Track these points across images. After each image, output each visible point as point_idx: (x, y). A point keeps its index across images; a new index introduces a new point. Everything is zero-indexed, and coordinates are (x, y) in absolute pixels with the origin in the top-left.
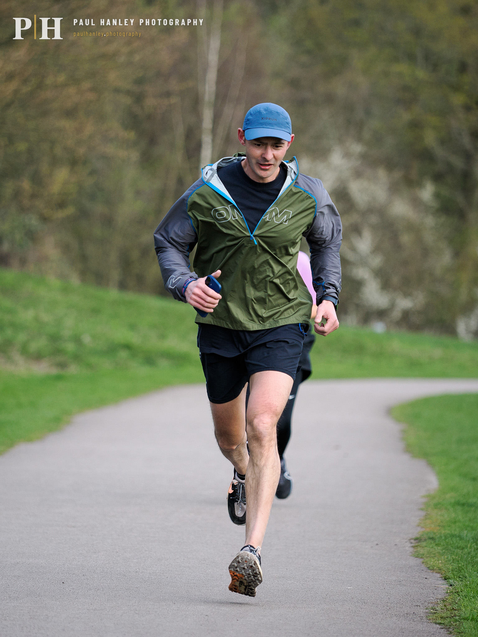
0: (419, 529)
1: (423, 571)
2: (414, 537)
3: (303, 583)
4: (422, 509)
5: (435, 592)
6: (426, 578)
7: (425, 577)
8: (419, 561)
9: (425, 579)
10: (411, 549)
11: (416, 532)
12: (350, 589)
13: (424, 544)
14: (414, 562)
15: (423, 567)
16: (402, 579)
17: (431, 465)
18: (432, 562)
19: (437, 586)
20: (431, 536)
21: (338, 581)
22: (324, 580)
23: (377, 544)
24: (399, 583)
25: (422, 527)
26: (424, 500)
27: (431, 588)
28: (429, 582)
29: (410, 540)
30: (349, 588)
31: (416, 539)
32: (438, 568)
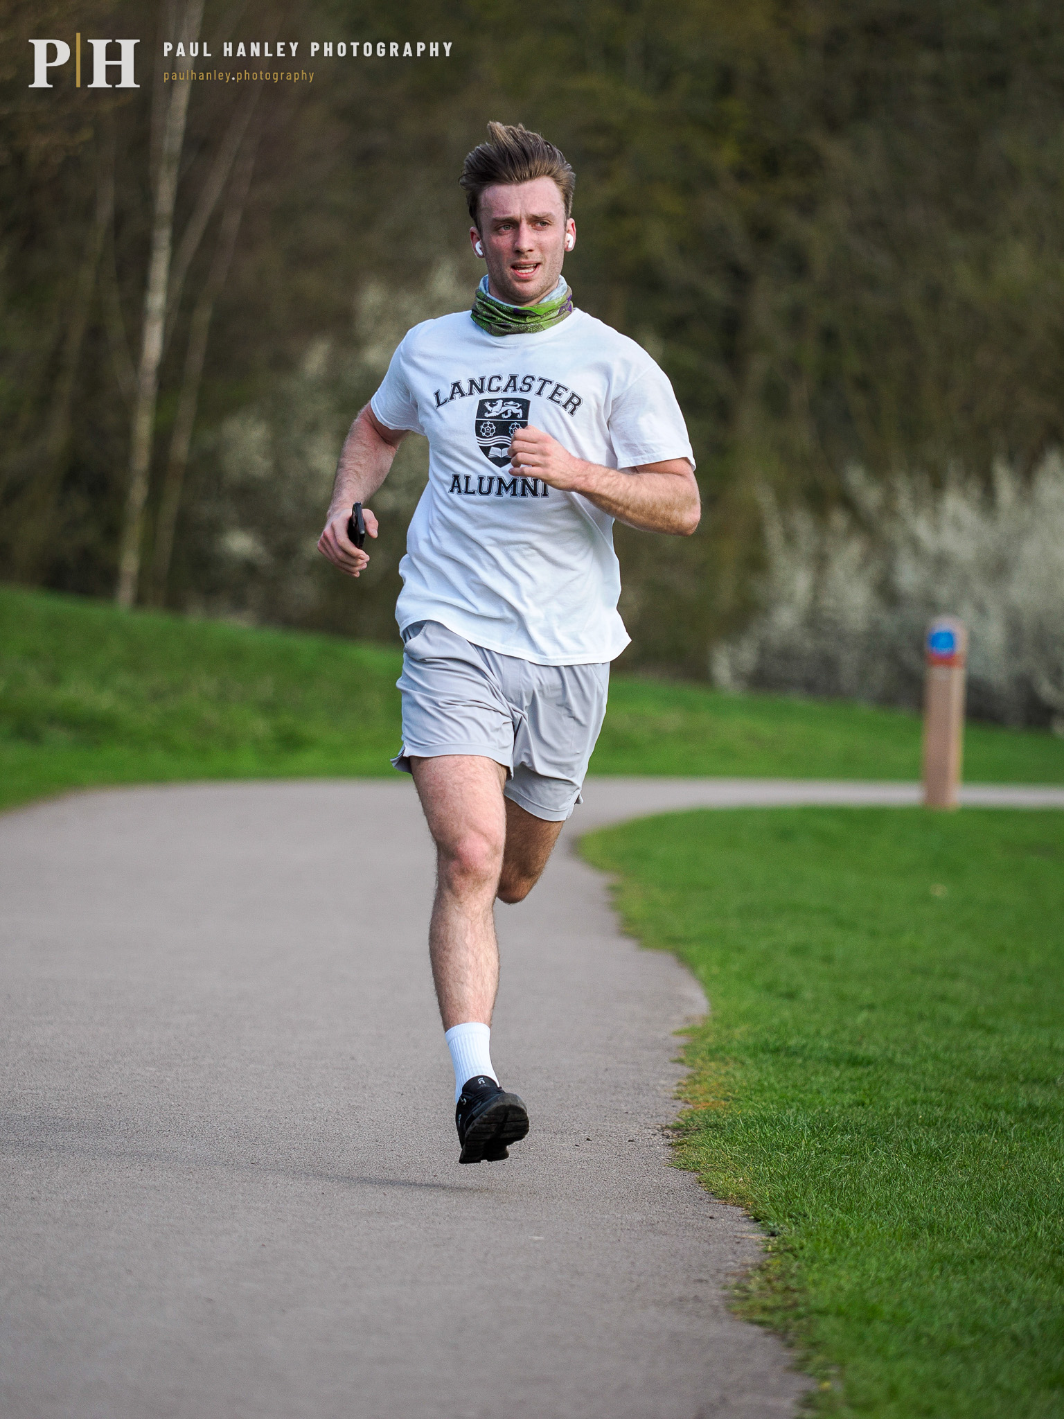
0: (679, 1104)
1: (701, 1202)
2: (670, 1124)
3: (428, 1225)
4: (681, 1061)
5: (738, 1248)
6: (711, 1218)
7: (711, 1215)
8: (691, 1178)
9: (710, 1220)
10: (669, 1152)
11: (675, 1113)
12: (539, 1241)
13: (698, 1138)
14: (676, 1179)
15: (701, 1191)
16: (655, 1218)
17: (685, 961)
18: (721, 1180)
19: (739, 1234)
20: (712, 1121)
21: (508, 1222)
22: (473, 1219)
23: (588, 1139)
24: (650, 1228)
25: (687, 1102)
26: (682, 1041)
27: (726, 1241)
28: (719, 1226)
29: (663, 1129)
30: (536, 1238)
31: (674, 1129)
32: (737, 1194)
